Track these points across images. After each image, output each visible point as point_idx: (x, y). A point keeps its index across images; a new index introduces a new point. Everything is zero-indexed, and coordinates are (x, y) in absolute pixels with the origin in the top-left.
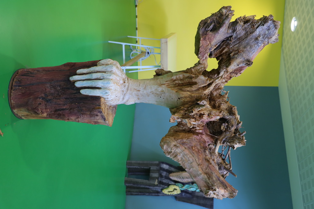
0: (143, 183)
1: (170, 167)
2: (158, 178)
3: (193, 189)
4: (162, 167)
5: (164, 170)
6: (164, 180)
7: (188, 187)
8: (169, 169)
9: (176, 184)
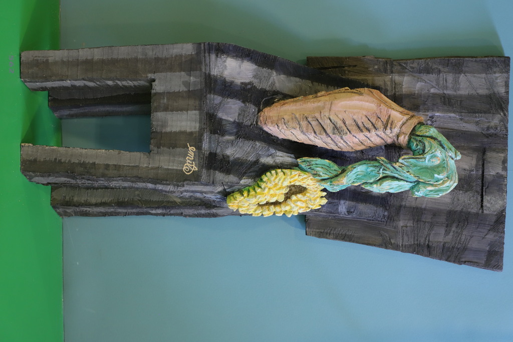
0: (117, 167)
1: (265, 71)
2: (196, 140)
3: (395, 183)
4: (215, 72)
5: (227, 89)
6: (232, 143)
7: (367, 175)
8: (256, 82)
9: (299, 160)
